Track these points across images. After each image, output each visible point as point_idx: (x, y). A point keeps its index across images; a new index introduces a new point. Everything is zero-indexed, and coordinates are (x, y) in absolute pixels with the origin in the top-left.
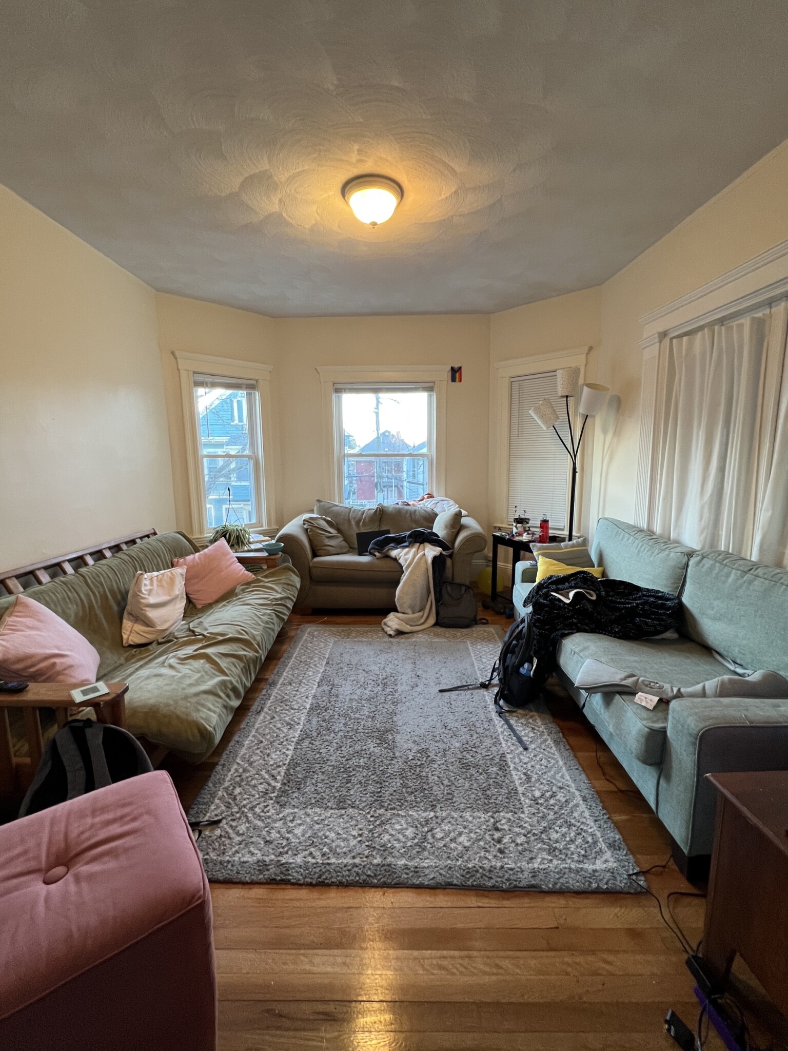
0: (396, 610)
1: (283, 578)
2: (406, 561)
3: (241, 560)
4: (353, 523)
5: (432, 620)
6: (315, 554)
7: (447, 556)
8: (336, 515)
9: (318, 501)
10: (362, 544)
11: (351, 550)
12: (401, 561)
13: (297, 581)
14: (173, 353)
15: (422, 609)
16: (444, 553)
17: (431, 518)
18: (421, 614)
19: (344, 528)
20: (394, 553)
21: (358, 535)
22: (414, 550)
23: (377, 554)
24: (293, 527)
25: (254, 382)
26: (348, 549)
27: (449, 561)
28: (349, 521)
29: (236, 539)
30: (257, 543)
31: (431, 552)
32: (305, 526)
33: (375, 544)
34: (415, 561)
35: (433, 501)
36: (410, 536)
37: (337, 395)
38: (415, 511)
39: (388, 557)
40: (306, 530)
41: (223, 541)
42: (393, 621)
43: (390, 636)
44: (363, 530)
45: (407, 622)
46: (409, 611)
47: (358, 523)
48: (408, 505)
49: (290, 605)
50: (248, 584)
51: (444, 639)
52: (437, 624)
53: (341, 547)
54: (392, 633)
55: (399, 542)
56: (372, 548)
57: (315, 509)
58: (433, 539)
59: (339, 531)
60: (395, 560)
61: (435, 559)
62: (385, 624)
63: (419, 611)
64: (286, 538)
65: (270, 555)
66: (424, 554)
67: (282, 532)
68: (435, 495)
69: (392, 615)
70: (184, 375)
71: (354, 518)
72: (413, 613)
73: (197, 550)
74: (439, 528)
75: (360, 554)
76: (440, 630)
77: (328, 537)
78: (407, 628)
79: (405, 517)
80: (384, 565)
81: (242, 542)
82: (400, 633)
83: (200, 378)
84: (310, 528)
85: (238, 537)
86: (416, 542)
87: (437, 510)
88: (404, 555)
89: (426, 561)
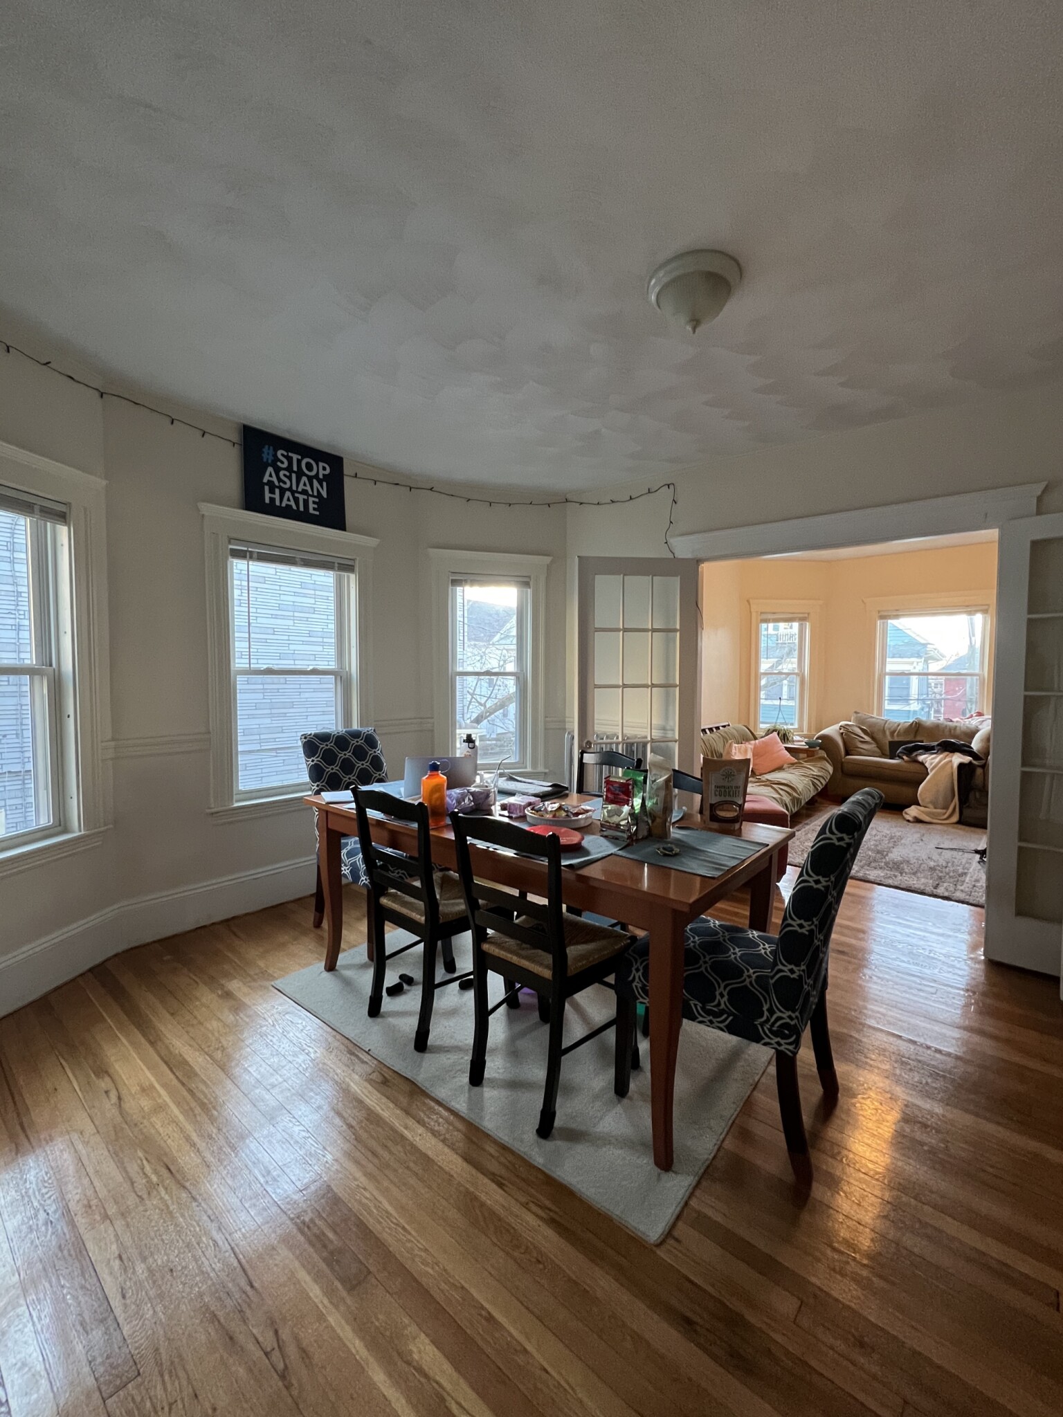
0: (919, 805)
1: (819, 764)
2: (932, 764)
3: (787, 748)
4: (888, 733)
5: (955, 818)
6: (847, 753)
7: (979, 766)
8: (871, 726)
9: (856, 713)
10: (893, 749)
11: (883, 755)
12: (927, 765)
13: (831, 769)
14: (748, 601)
15: (946, 808)
16: (975, 762)
17: (971, 734)
18: (944, 811)
19: (879, 736)
20: (921, 758)
21: (890, 743)
22: (941, 756)
23: (905, 757)
24: (832, 730)
25: (806, 615)
26: (880, 754)
27: (979, 771)
28: (884, 731)
29: (785, 737)
30: (799, 742)
31: (958, 759)
32: (842, 731)
33: (904, 749)
34: (942, 763)
35: (981, 719)
36: (938, 745)
37: (882, 621)
38: (956, 727)
39: (917, 762)
40: (842, 734)
41: (775, 734)
42: (912, 811)
43: (908, 821)
44: (896, 739)
45: (928, 814)
46: (930, 805)
47: (892, 733)
48: (951, 721)
49: (824, 783)
50: (791, 764)
51: (962, 831)
52: (960, 822)
53: (874, 752)
54: (910, 819)
55: (928, 749)
56: (900, 752)
57: (852, 719)
58: (965, 749)
59: (873, 738)
60: (922, 764)
61: (961, 766)
62: (906, 813)
63: (943, 809)
64: (825, 738)
65: (810, 747)
66: (951, 761)
67: (824, 732)
68: (981, 713)
69: (913, 807)
70: (754, 615)
71: (889, 729)
72: (935, 808)
74: (976, 745)
75: (892, 758)
76: (960, 826)
77: (861, 742)
78: (927, 819)
79: (943, 731)
80: (913, 767)
81: (788, 739)
82: (918, 821)
83: (764, 616)
84: (846, 734)
85: (785, 735)
86: (946, 751)
87: (980, 727)
88: (929, 759)
89: (952, 767)
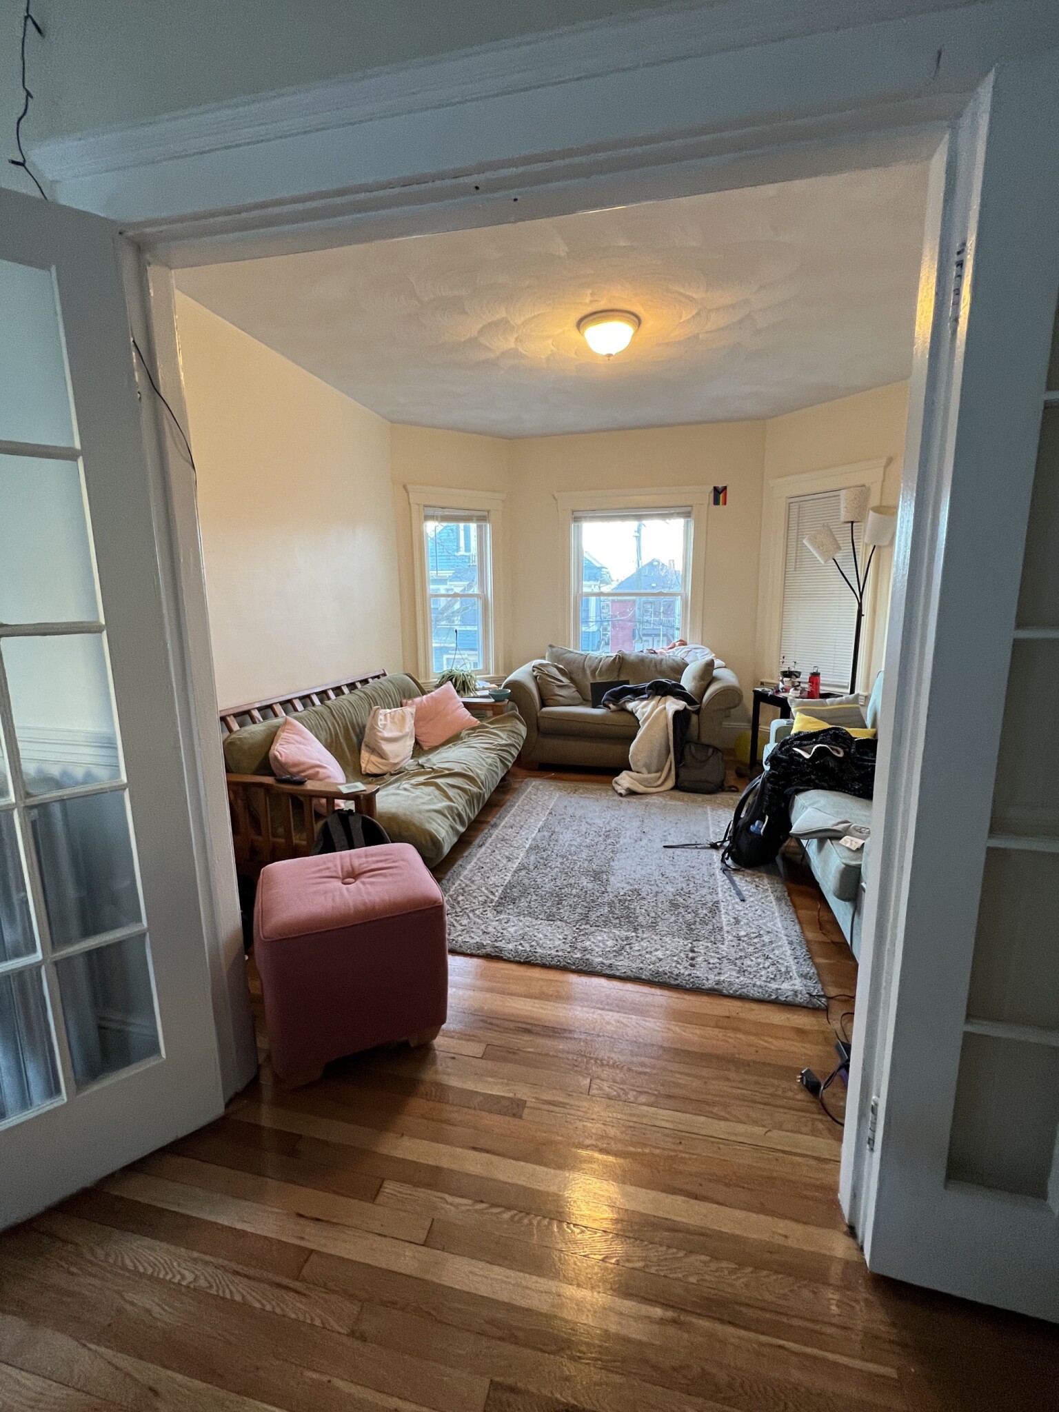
0: (630, 769)
1: (508, 725)
2: (643, 714)
3: (467, 705)
4: (588, 672)
5: (671, 783)
6: (543, 705)
7: (693, 712)
8: (568, 663)
9: (551, 646)
10: (596, 694)
11: (584, 702)
12: (637, 715)
13: (523, 730)
14: (405, 487)
15: (660, 770)
16: (689, 707)
17: (679, 669)
18: (658, 774)
19: (578, 677)
20: (630, 706)
21: (591, 684)
22: (653, 702)
23: (611, 706)
24: (522, 674)
25: (486, 513)
26: (582, 701)
27: (694, 718)
28: (584, 669)
29: (463, 686)
30: (483, 691)
31: (673, 705)
32: (535, 673)
33: (610, 694)
34: (655, 712)
35: (685, 649)
36: (650, 687)
37: (576, 524)
38: (662, 660)
39: (624, 710)
40: (536, 677)
41: (449, 685)
42: (624, 780)
43: (621, 795)
44: (599, 680)
45: (641, 782)
46: (644, 770)
47: (593, 672)
48: (655, 653)
49: (515, 753)
50: (474, 729)
51: (681, 803)
52: (676, 787)
53: (574, 698)
54: (623, 792)
55: (637, 693)
56: (606, 700)
57: (547, 655)
58: (678, 692)
59: (572, 680)
60: (632, 713)
61: (677, 714)
62: (616, 783)
63: (657, 772)
64: (516, 686)
65: (496, 701)
66: (665, 708)
67: (511, 677)
68: (688, 642)
69: (624, 774)
70: (414, 507)
71: (590, 667)
72: (649, 773)
73: (424, 693)
74: (687, 682)
75: (594, 707)
76: (678, 794)
77: (559, 686)
78: (640, 788)
79: (649, 667)
80: (621, 718)
81: (468, 688)
82: (631, 793)
83: (430, 512)
84: (541, 677)
85: (464, 683)
86: (657, 694)
87: (687, 660)
88: (642, 708)
89: (666, 717)
